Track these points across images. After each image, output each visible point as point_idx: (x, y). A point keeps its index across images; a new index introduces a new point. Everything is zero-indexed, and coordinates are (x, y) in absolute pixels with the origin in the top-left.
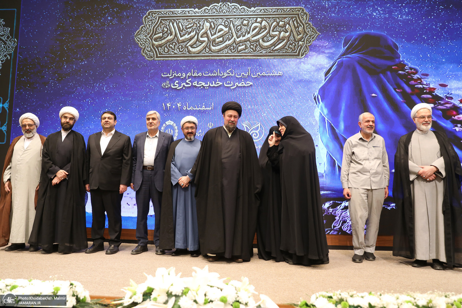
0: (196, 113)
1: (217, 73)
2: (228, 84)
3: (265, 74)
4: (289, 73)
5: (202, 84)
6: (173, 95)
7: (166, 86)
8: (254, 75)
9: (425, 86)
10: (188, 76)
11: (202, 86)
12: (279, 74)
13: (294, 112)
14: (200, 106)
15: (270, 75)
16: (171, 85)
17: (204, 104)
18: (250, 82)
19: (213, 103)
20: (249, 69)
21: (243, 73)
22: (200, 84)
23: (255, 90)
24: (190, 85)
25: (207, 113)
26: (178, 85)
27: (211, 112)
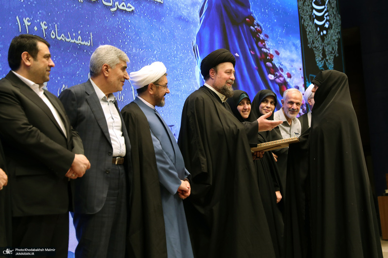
0: (70, 49)
2: (107, 1)
4: (169, 1)
9: (267, 51)
14: (74, 35)
17: (79, 32)
18: (131, 4)
19: (91, 34)
25: (85, 51)
27: (90, 51)
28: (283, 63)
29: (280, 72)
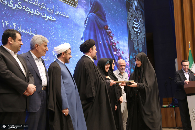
1: (37, 3)
2: (44, 15)
3: (61, 14)
4: (71, 17)
8: (56, 13)
9: (114, 41)
12: (67, 16)
13: (74, 47)
17: (31, 29)
18: (54, 17)
20: (54, 7)
21: (50, 9)
23: (57, 25)
24: (21, 8)
28: (120, 47)
29: (119, 51)
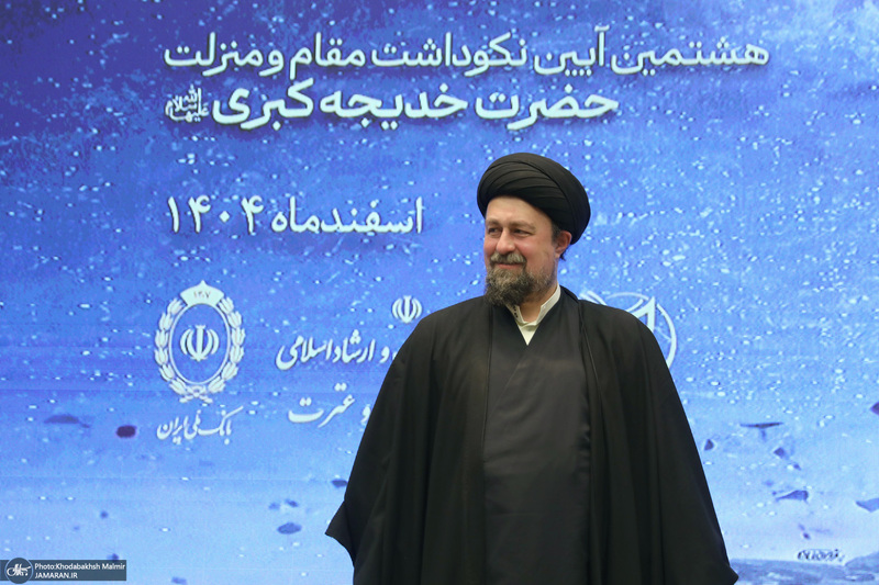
0: (335, 250)
1: (439, 52)
2: (496, 108)
3: (681, 59)
4: (802, 52)
5: (364, 105)
6: (219, 156)
7: (184, 114)
8: (624, 65)
10: (297, 64)
11: (369, 115)
12: (748, 59)
13: (829, 247)
14: (354, 212)
15: (705, 62)
16: (210, 109)
17: (373, 204)
18: (603, 95)
19: (419, 202)
20: (602, 36)
21: (568, 55)
22: (358, 105)
23: (628, 139)
24: (306, 112)
25: (390, 247)
26: (246, 110)
27: (408, 246)
